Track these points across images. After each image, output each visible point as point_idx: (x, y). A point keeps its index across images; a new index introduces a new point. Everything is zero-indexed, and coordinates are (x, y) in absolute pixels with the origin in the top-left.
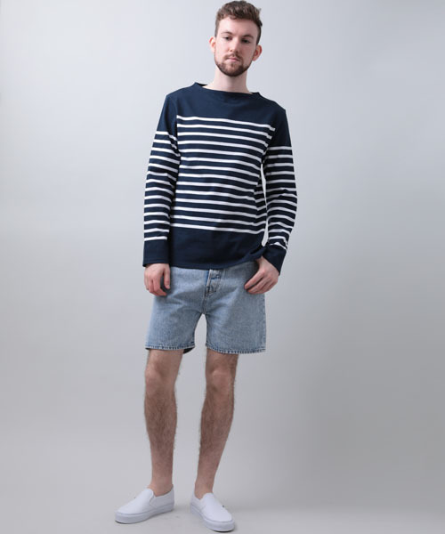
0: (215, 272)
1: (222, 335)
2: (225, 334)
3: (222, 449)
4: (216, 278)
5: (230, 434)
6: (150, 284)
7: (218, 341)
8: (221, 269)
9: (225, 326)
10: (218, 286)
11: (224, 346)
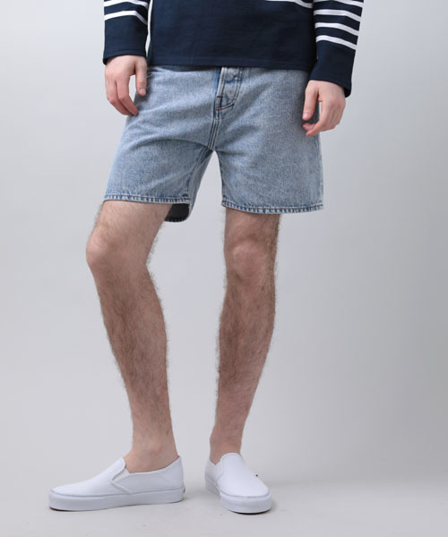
0: (232, 71)
1: (251, 182)
2: (256, 179)
3: (256, 380)
4: (233, 81)
5: (269, 355)
6: (112, 87)
7: (245, 193)
8: (242, 67)
9: (255, 165)
10: (236, 95)
11: (255, 200)
